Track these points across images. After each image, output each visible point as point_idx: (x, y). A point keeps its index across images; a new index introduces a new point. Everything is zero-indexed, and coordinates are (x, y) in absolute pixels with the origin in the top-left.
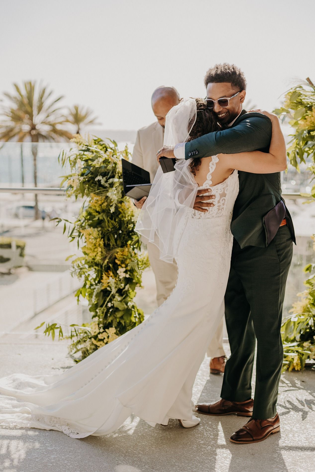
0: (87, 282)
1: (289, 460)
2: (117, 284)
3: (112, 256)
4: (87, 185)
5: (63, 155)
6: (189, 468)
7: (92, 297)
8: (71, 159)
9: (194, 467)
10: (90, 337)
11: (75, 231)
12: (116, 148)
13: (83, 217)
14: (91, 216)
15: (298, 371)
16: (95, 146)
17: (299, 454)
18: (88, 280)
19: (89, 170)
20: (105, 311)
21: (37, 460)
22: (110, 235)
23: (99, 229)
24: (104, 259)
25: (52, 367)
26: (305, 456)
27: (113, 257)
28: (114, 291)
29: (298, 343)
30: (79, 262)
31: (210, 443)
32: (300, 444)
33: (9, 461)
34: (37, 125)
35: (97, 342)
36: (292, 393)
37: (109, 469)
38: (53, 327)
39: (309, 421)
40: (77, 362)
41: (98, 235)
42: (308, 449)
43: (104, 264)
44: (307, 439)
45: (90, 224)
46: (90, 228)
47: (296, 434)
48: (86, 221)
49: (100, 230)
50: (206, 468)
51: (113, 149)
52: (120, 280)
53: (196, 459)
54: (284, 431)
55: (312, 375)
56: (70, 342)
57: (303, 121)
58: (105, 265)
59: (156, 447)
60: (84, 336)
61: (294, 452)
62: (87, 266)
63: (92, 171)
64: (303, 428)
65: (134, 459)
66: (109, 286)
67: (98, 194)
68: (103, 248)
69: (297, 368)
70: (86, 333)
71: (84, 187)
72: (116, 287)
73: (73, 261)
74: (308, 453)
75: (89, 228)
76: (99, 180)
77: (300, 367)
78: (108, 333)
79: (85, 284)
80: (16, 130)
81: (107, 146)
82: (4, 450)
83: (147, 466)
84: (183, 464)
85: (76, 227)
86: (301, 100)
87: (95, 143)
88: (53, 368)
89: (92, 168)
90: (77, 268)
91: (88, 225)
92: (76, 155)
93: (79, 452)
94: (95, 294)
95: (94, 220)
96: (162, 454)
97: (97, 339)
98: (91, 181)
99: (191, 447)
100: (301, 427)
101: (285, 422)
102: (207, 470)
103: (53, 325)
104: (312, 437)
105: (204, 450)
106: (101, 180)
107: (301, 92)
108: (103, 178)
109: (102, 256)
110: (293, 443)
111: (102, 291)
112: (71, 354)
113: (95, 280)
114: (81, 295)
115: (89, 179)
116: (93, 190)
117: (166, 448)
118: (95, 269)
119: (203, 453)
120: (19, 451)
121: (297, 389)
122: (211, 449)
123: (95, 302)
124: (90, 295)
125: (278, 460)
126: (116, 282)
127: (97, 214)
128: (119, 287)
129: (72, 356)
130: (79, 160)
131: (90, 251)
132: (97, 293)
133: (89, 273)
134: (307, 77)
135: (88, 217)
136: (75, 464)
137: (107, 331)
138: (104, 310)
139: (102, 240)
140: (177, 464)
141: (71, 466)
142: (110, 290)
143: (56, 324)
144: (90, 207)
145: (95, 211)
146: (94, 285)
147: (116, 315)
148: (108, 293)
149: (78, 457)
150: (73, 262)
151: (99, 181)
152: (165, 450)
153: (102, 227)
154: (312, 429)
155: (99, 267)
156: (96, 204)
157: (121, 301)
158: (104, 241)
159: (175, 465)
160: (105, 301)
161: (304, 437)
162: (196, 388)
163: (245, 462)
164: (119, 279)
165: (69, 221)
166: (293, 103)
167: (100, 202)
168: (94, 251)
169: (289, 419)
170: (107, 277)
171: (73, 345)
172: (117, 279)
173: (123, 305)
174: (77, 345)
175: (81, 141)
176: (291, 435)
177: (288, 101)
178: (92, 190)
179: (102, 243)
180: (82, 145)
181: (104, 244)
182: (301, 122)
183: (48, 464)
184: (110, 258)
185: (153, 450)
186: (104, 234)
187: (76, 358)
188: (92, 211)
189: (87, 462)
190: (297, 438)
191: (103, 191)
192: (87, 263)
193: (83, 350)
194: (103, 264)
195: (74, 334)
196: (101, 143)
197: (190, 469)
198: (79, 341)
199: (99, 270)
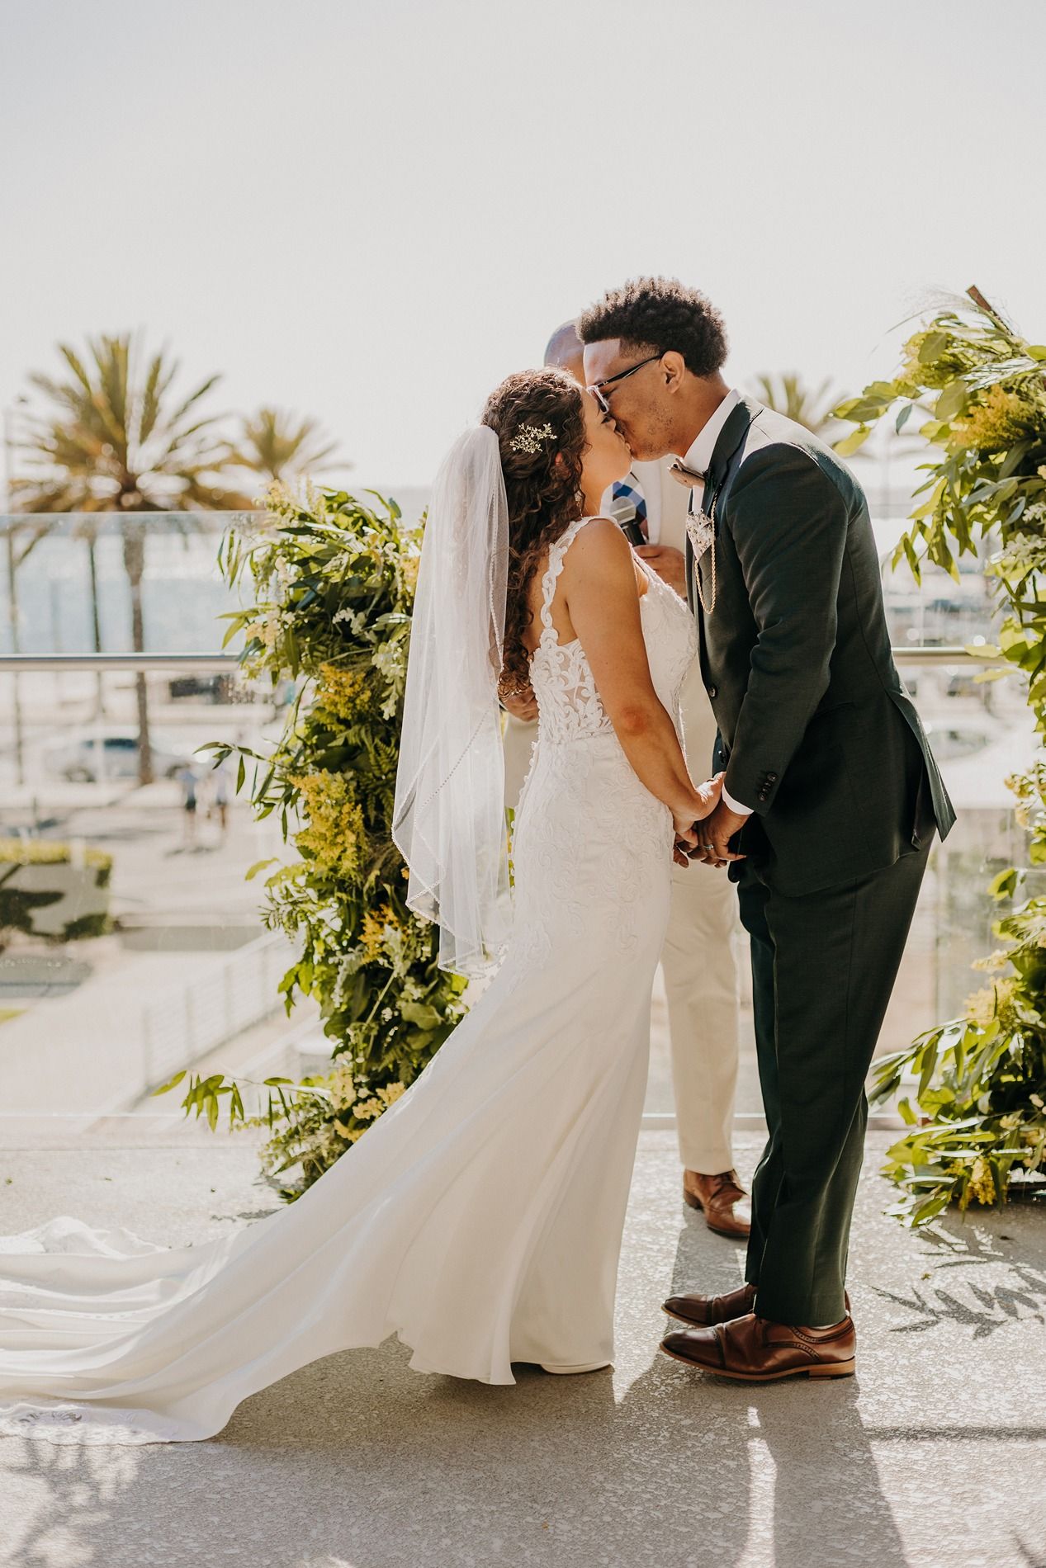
0: (315, 943)
1: (958, 1467)
2: (409, 947)
3: (392, 857)
4: (308, 639)
5: (231, 546)
6: (648, 1496)
7: (332, 991)
8: (255, 560)
9: (664, 1494)
10: (327, 1116)
11: (274, 783)
12: (397, 521)
13: (299, 738)
14: (322, 736)
15: (986, 1207)
16: (330, 517)
17: (991, 1450)
18: (318, 938)
19: (313, 590)
20: (374, 1033)
21: (173, 1485)
22: (382, 792)
23: (350, 774)
24: (365, 869)
25: (212, 1213)
26: (1008, 1455)
27: (395, 861)
28: (400, 968)
29: (985, 1118)
30: (289, 884)
31: (713, 1424)
32: (994, 1421)
33: (88, 1488)
34: (139, 475)
35: (350, 1132)
36: (968, 1272)
37: (399, 1506)
38: (211, 1087)
39: (1021, 1354)
40: (288, 1196)
41: (347, 791)
42: (1020, 1435)
43: (367, 886)
44: (1015, 1405)
45: (318, 758)
46: (320, 771)
47: (983, 1390)
48: (308, 752)
49: (352, 779)
50: (700, 1496)
51: (388, 523)
52: (418, 936)
53: (668, 1470)
54: (945, 1384)
55: (1034, 1218)
56: (266, 1134)
57: (964, 422)
58: (371, 889)
59: (543, 1439)
60: (311, 1115)
61: (974, 1443)
62: (312, 893)
63: (323, 594)
64: (1004, 1372)
65: (477, 1476)
66: (384, 954)
67: (341, 664)
68: (362, 834)
69: (985, 1197)
70: (315, 1105)
71: (299, 645)
72: (405, 957)
73: (270, 879)
74: (1020, 1445)
75: (317, 773)
76: (344, 620)
77: (994, 1193)
78: (384, 1102)
79: (310, 951)
80: (75, 494)
81: (369, 515)
82: (69, 1459)
83: (515, 1496)
84: (627, 1485)
85: (278, 770)
86: (953, 355)
87: (331, 509)
88: (214, 1217)
89: (321, 585)
90: (282, 901)
91: (313, 763)
92: (270, 547)
93: (304, 1458)
94: (340, 979)
95: (332, 748)
96: (562, 1458)
97: (351, 1123)
98: (321, 625)
99: (653, 1438)
100: (996, 1373)
101: (947, 1358)
102: (705, 1501)
103: (211, 1079)
104: (1031, 1400)
105: (693, 1446)
106: (351, 620)
107: (955, 333)
108: (356, 614)
109: (359, 858)
110: (971, 1418)
111: (362, 969)
112: (271, 1172)
113: (339, 938)
114: (296, 986)
115: (312, 618)
116: (327, 653)
117: (576, 1442)
118: (340, 900)
119: (689, 1453)
120: (117, 1459)
121: (985, 1260)
122: (716, 1442)
123: (341, 1004)
124: (327, 985)
125: (924, 1469)
126: (405, 939)
127: (342, 727)
128: (415, 958)
129: (272, 1181)
130: (280, 562)
131: (322, 843)
132: (349, 977)
133: (320, 915)
134: (969, 286)
135: (314, 740)
136: (292, 1494)
137: (379, 1094)
138: (370, 1029)
139: (360, 806)
140: (608, 1486)
141: (279, 1501)
142: (387, 965)
143: (221, 1078)
144: (320, 709)
145: (335, 718)
146: (338, 953)
147: (409, 1046)
148: (382, 975)
149: (301, 1474)
150: (270, 883)
151: (345, 624)
152: (571, 1446)
153: (357, 769)
154: (1032, 1377)
155: (351, 896)
156: (337, 698)
157: (421, 1001)
158: (364, 810)
159: (604, 1490)
160: (372, 1002)
161: (1007, 1401)
162: (666, 1265)
163: (822, 1475)
164: (417, 931)
165: (255, 752)
166: (929, 367)
167: (348, 691)
168: (333, 844)
169: (960, 1348)
170: (377, 926)
171: (277, 1142)
172: (410, 931)
173: (431, 1013)
174: (287, 1143)
175: (286, 500)
176: (964, 1396)
177: (915, 361)
178: (322, 652)
179: (357, 816)
180: (289, 515)
181: (366, 821)
182: (960, 427)
183: (207, 1496)
184: (385, 864)
185: (534, 1448)
186: (364, 791)
187: (285, 1186)
188: (324, 720)
189: (329, 1486)
190: (986, 1404)
191: (359, 655)
192: (314, 881)
193: (306, 1157)
194: (363, 885)
195: (278, 1108)
196: (350, 506)
197: (649, 1500)
198: (293, 1129)
199: (352, 902)
